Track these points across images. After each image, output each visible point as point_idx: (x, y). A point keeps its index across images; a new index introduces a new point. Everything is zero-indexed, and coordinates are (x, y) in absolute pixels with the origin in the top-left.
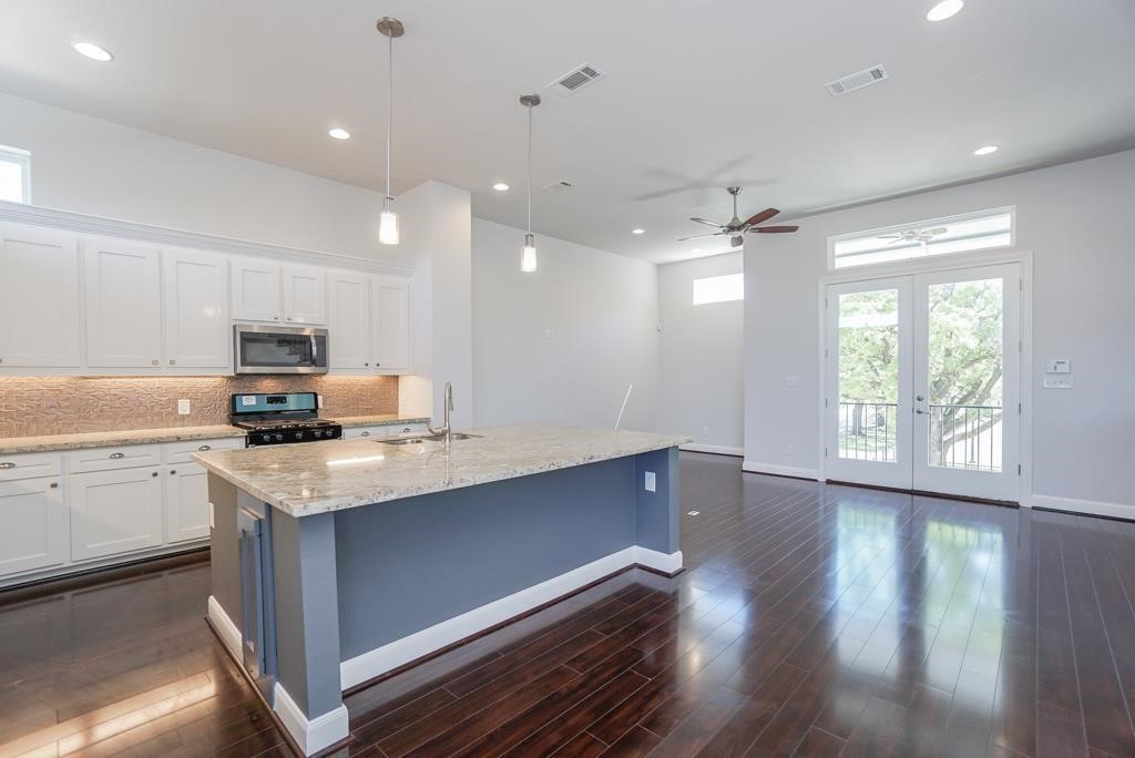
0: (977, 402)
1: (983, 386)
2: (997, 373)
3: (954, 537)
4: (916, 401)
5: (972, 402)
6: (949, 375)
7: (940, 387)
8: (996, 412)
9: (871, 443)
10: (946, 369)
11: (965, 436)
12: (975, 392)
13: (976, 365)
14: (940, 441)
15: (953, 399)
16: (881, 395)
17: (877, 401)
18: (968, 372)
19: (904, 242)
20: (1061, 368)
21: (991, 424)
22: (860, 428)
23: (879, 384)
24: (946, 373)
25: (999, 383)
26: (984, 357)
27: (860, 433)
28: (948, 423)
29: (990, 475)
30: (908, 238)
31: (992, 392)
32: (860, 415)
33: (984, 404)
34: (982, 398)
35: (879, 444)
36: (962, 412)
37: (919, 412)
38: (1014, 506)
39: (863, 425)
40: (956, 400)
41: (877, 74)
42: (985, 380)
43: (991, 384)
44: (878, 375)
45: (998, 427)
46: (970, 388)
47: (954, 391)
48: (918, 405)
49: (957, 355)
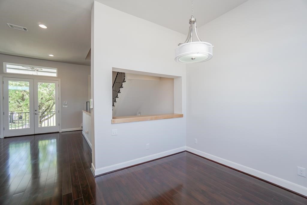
0: (49, 110)
1: (51, 106)
2: (54, 103)
3: (45, 143)
4: (35, 111)
5: (48, 111)
6: (42, 104)
7: (40, 108)
8: (54, 113)
9: (17, 125)
10: (41, 102)
11: (47, 119)
12: (49, 108)
13: (49, 101)
14: (40, 121)
15: (43, 110)
16: (21, 110)
17: (20, 112)
18: (47, 103)
19: (31, 69)
20: (66, 103)
21: (53, 115)
22: (13, 120)
23: (21, 107)
24: (41, 103)
25: (55, 106)
26: (51, 99)
27: (13, 122)
28: (43, 116)
29: (53, 127)
30: (32, 69)
31: (53, 108)
32: (13, 116)
33: (51, 111)
34: (51, 109)
35: (20, 125)
36: (46, 113)
37: (36, 114)
38: (58, 132)
39: (14, 119)
40: (44, 110)
41: (25, 29)
42: (51, 105)
43: (52, 106)
44: (20, 104)
45: (55, 116)
46: (47, 107)
47: (43, 108)
48: (35, 112)
49: (44, 99)
